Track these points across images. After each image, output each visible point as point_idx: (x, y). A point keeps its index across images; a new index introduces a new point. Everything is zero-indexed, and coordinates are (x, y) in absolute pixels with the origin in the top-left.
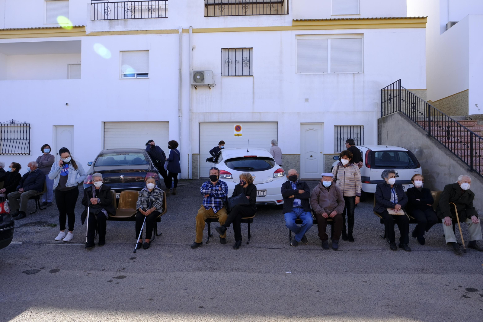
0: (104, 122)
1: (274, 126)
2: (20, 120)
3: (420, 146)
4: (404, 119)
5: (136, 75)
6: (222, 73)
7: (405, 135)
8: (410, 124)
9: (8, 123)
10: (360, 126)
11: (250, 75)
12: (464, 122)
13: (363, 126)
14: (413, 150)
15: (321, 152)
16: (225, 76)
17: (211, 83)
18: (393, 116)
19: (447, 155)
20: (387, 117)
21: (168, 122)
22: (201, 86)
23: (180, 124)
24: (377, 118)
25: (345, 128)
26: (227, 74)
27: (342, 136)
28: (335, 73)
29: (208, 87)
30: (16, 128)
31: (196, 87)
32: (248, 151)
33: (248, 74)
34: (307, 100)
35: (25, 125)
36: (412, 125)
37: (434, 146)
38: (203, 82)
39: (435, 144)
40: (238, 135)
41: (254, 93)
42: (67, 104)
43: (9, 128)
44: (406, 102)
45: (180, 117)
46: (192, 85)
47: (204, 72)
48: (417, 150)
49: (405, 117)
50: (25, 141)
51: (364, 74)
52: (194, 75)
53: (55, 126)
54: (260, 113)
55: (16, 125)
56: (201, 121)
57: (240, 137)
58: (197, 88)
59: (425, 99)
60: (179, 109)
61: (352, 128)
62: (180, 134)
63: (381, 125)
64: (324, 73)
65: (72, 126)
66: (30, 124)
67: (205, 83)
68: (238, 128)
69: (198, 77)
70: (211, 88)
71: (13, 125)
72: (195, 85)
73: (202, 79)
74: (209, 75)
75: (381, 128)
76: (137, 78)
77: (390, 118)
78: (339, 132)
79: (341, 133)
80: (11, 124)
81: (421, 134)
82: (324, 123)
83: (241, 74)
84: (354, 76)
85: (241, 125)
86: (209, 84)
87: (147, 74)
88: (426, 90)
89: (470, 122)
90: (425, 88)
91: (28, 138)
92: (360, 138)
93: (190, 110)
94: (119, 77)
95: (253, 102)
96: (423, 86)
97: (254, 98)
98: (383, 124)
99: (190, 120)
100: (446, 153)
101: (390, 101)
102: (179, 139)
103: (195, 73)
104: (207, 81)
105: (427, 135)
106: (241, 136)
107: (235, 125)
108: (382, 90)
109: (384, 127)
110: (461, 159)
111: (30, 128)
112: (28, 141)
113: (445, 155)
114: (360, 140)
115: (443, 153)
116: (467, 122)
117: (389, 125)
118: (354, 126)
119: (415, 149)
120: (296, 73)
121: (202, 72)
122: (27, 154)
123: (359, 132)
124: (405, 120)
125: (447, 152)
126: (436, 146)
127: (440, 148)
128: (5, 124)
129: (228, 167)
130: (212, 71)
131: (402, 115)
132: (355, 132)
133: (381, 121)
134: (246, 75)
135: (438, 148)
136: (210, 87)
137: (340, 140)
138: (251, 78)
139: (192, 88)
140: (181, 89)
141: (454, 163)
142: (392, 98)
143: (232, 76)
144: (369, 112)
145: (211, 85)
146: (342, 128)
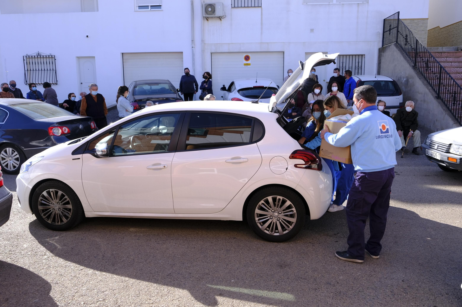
0: (123, 53)
1: (281, 56)
2: (45, 52)
3: (407, 76)
4: (398, 50)
5: (150, 7)
6: (231, 5)
7: (398, 65)
8: (402, 56)
9: (35, 55)
10: (362, 55)
11: (258, 7)
12: (454, 52)
13: (365, 55)
14: (402, 79)
15: (324, 81)
16: (235, 7)
17: (222, 16)
18: (390, 47)
19: (424, 84)
20: (386, 47)
21: (182, 53)
22: (212, 18)
23: (193, 55)
24: (378, 48)
25: (348, 57)
26: (236, 6)
27: (344, 65)
28: (340, 3)
29: (219, 18)
30: (42, 59)
31: (207, 19)
32: (256, 82)
33: (256, 5)
34: (312, 30)
35: (50, 56)
36: (404, 56)
37: (416, 76)
38: (214, 14)
39: (417, 75)
40: (247, 64)
41: (262, 24)
42: (87, 36)
43: (36, 60)
44: (401, 34)
45: (193, 48)
46: (204, 17)
47: (215, 4)
48: (405, 79)
49: (400, 48)
50: (51, 71)
51: (368, 4)
52: (206, 7)
53: (77, 57)
54: (268, 43)
55: (42, 57)
56: (213, 51)
57: (248, 66)
58: (209, 19)
59: (426, 28)
60: (192, 40)
61: (354, 57)
62: (194, 64)
63: (381, 54)
64: (330, 3)
65: (94, 57)
66: (55, 56)
67: (216, 16)
68: (247, 58)
69: (210, 9)
70: (222, 19)
71: (39, 57)
72: (207, 17)
73: (214, 11)
74: (219, 7)
75: (381, 57)
76: (152, 10)
77: (388, 49)
78: (341, 61)
79: (343, 62)
80: (37, 56)
81: (408, 65)
82: (327, 52)
83: (250, 5)
84: (358, 6)
85: (250, 55)
86: (220, 16)
87: (161, 6)
88: (428, 19)
89: (459, 53)
90: (427, 17)
91: (54, 69)
92: (361, 67)
93: (203, 41)
94: (135, 10)
95: (262, 33)
96: (425, 15)
97: (262, 29)
98: (382, 53)
99: (203, 51)
100: (423, 82)
101: (390, 32)
102: (193, 69)
103: (207, 5)
104: (218, 13)
105: (413, 66)
106: (250, 65)
107: (245, 55)
108: (384, 20)
109: (383, 56)
110: (433, 88)
111: (55, 59)
112: (54, 71)
113: (423, 84)
114: (361, 68)
115: (422, 83)
116: (456, 53)
117: (388, 54)
118: (356, 55)
119: (404, 78)
120: (303, 3)
121: (213, 5)
122: (55, 83)
123: (360, 61)
124: (398, 52)
125: (425, 82)
126: (418, 76)
127: (420, 79)
128: (32, 56)
129: (240, 96)
130: (223, 4)
131: (397, 47)
132: (357, 61)
133: (381, 51)
134: (255, 7)
135: (418, 79)
136: (220, 19)
137: (342, 69)
138: (260, 9)
139: (204, 19)
140: (194, 20)
141: (427, 91)
142: (392, 29)
143: (241, 7)
144: (371, 41)
145: (221, 17)
146: (345, 57)
